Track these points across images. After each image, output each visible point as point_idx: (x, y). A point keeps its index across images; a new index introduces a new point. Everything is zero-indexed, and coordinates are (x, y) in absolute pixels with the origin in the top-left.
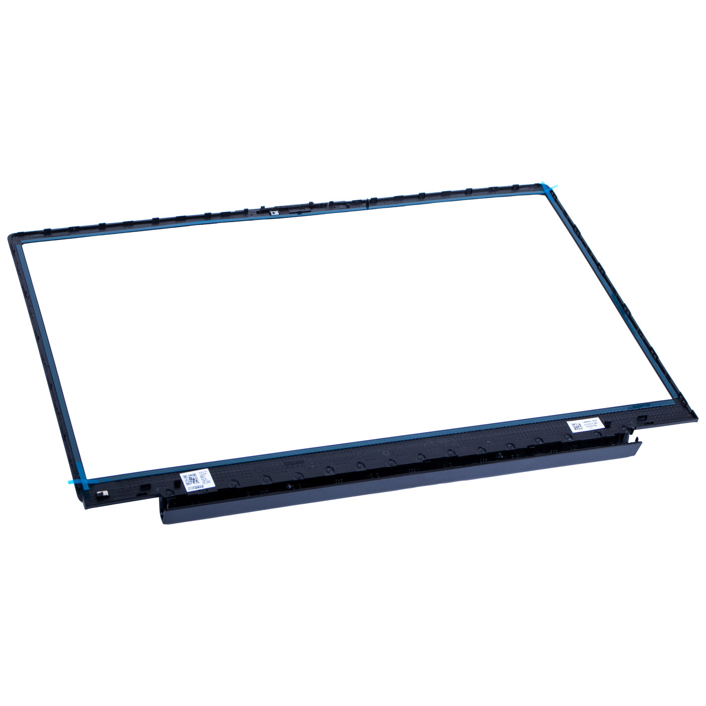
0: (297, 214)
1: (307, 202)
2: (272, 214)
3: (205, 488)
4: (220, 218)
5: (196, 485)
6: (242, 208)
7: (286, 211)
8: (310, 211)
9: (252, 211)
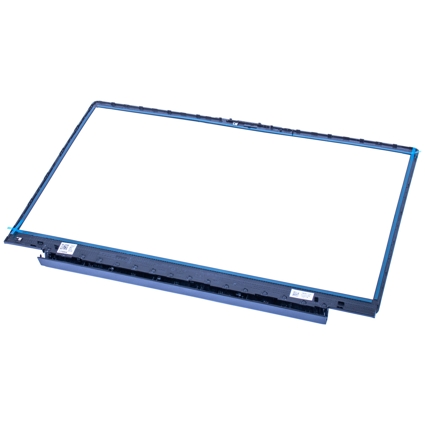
0: (247, 128)
1: (257, 122)
2: (233, 124)
3: (67, 253)
4: (205, 119)
5: (65, 250)
6: (218, 117)
7: (242, 124)
8: (256, 128)
9: (224, 119)
